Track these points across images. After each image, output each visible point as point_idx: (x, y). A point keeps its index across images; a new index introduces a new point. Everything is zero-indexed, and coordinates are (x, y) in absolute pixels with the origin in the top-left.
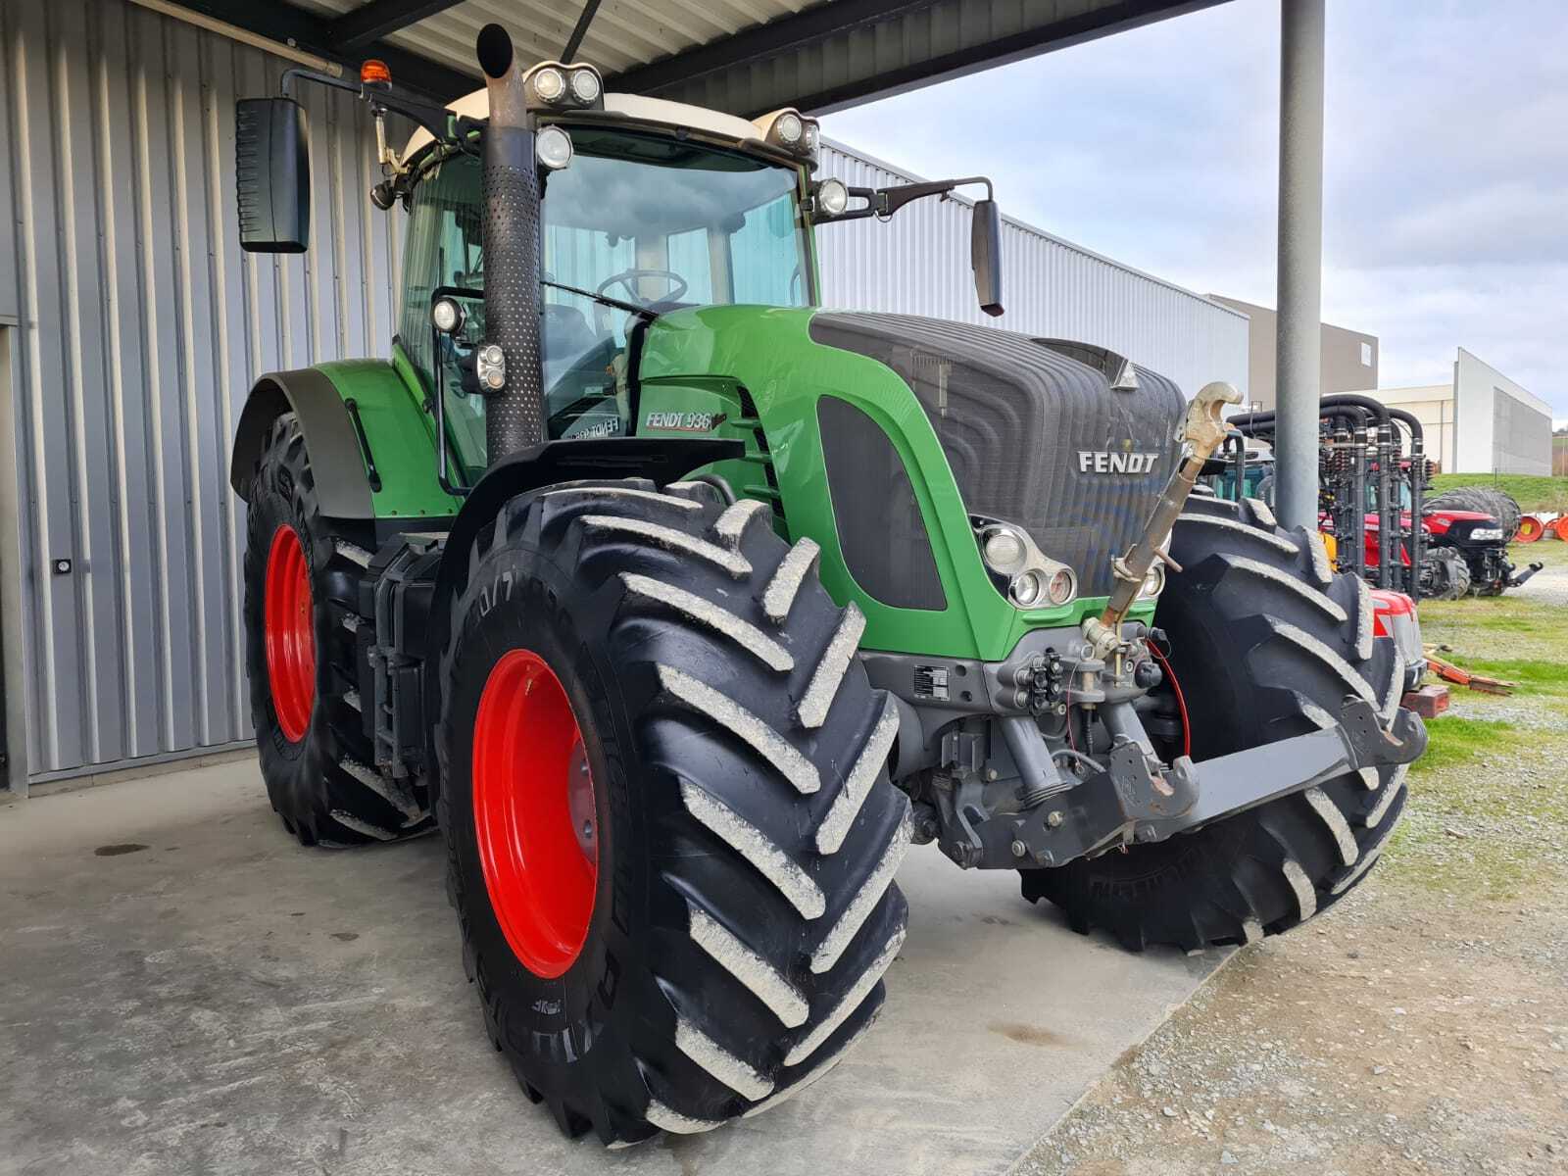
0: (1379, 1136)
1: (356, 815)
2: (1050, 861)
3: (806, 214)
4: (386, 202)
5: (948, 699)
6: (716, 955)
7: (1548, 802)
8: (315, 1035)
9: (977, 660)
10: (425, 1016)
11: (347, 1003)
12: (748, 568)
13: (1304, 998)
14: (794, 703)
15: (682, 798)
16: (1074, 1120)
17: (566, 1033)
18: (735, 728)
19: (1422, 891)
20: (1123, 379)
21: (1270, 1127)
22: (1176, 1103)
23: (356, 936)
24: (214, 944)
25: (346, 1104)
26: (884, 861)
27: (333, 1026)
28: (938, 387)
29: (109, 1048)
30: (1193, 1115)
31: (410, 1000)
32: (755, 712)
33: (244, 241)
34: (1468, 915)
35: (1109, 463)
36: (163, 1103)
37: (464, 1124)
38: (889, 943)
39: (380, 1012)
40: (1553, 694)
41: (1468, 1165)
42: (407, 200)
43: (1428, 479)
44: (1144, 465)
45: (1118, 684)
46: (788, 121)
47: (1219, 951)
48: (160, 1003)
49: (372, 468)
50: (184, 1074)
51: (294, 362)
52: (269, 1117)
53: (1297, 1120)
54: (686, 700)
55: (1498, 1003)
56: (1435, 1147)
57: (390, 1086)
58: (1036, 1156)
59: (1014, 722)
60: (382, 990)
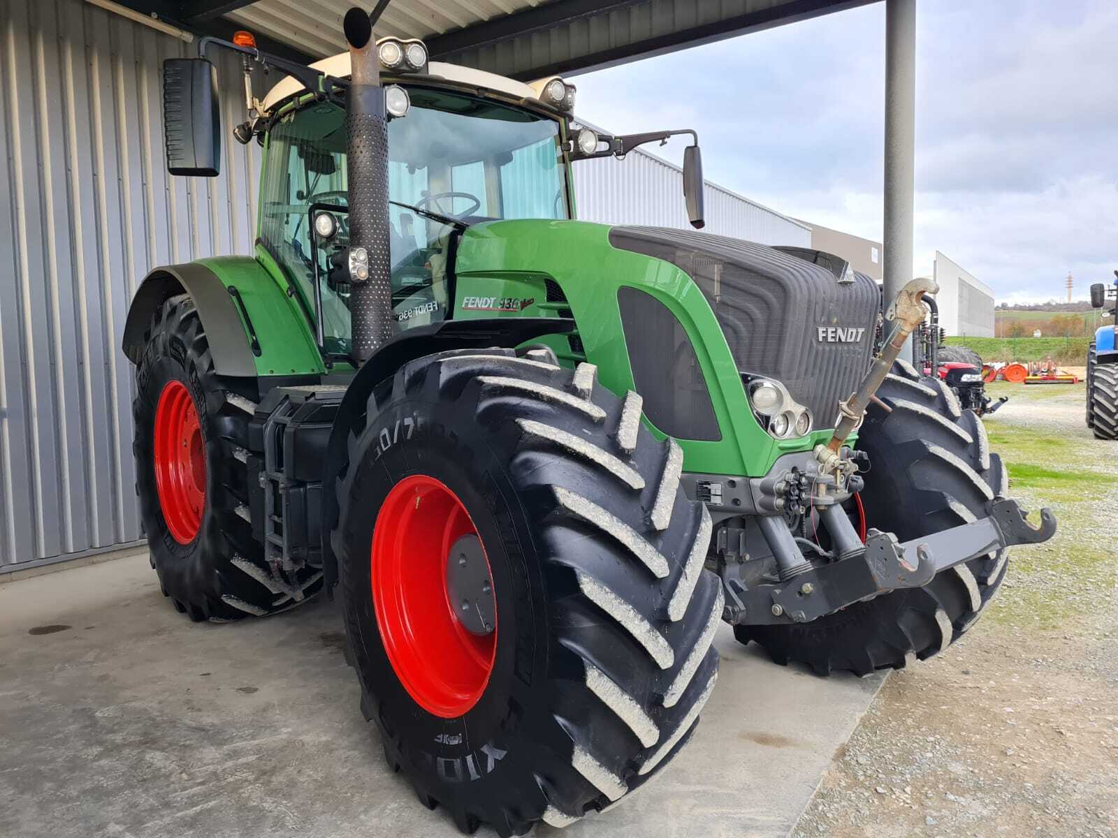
0: (1025, 799)
1: (241, 598)
2: (803, 618)
3: (566, 154)
4: (246, 138)
5: (722, 504)
6: (603, 698)
7: (1058, 561)
8: (248, 766)
9: (745, 476)
10: (328, 748)
11: (265, 740)
12: (603, 414)
13: (944, 704)
14: (646, 512)
15: (579, 585)
16: (818, 800)
17: (469, 759)
18: (612, 531)
19: (996, 624)
20: (846, 276)
21: (952, 797)
22: (883, 783)
23: (256, 690)
24: (147, 701)
25: (288, 818)
26: (709, 624)
27: (260, 759)
28: (714, 280)
29: (88, 785)
30: (897, 791)
31: (315, 735)
32: (624, 520)
33: (171, 167)
34: (1031, 641)
35: (836, 335)
36: (146, 825)
37: (383, 829)
38: (709, 682)
39: (291, 745)
40: (1037, 486)
41: (1089, 816)
42: (261, 137)
43: (942, 341)
44: (856, 337)
45: (838, 491)
46: (556, 86)
47: (878, 673)
48: (117, 748)
49: (254, 338)
50: (154, 802)
51: (182, 257)
52: (232, 832)
53: (968, 791)
54: (577, 512)
55: (1071, 701)
56: (1064, 804)
57: (318, 802)
58: (800, 827)
59: (770, 520)
60: (290, 730)
